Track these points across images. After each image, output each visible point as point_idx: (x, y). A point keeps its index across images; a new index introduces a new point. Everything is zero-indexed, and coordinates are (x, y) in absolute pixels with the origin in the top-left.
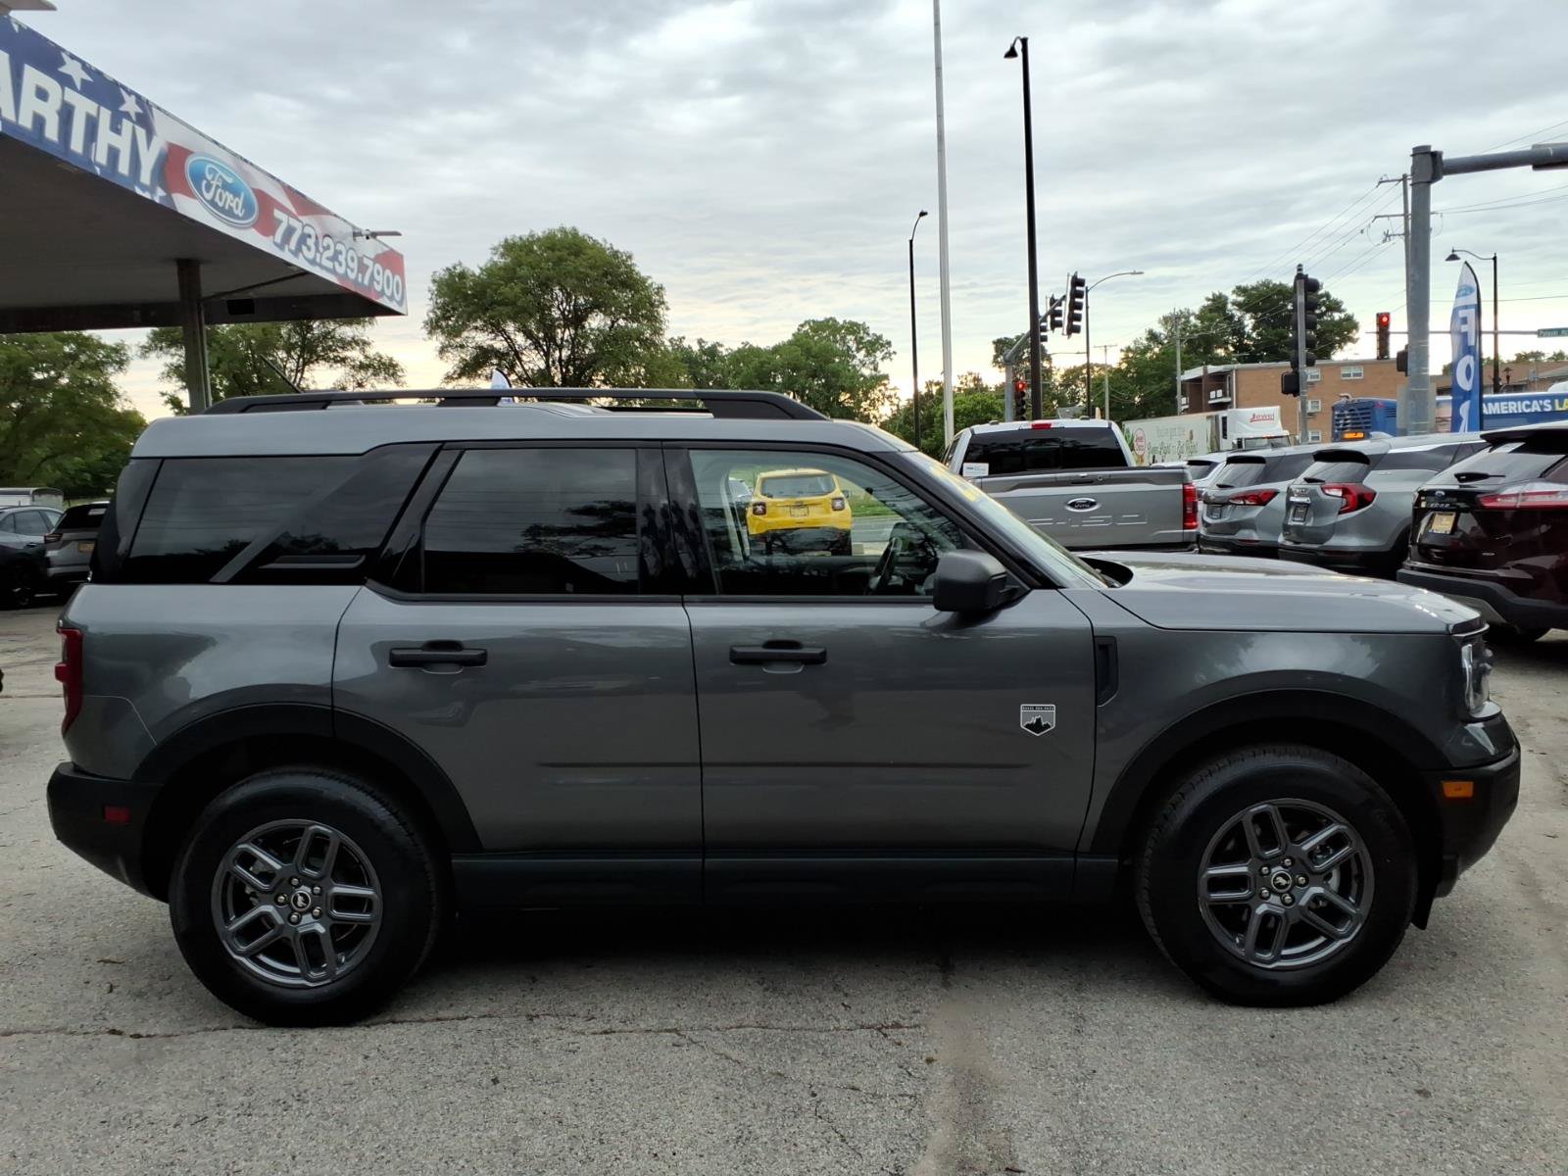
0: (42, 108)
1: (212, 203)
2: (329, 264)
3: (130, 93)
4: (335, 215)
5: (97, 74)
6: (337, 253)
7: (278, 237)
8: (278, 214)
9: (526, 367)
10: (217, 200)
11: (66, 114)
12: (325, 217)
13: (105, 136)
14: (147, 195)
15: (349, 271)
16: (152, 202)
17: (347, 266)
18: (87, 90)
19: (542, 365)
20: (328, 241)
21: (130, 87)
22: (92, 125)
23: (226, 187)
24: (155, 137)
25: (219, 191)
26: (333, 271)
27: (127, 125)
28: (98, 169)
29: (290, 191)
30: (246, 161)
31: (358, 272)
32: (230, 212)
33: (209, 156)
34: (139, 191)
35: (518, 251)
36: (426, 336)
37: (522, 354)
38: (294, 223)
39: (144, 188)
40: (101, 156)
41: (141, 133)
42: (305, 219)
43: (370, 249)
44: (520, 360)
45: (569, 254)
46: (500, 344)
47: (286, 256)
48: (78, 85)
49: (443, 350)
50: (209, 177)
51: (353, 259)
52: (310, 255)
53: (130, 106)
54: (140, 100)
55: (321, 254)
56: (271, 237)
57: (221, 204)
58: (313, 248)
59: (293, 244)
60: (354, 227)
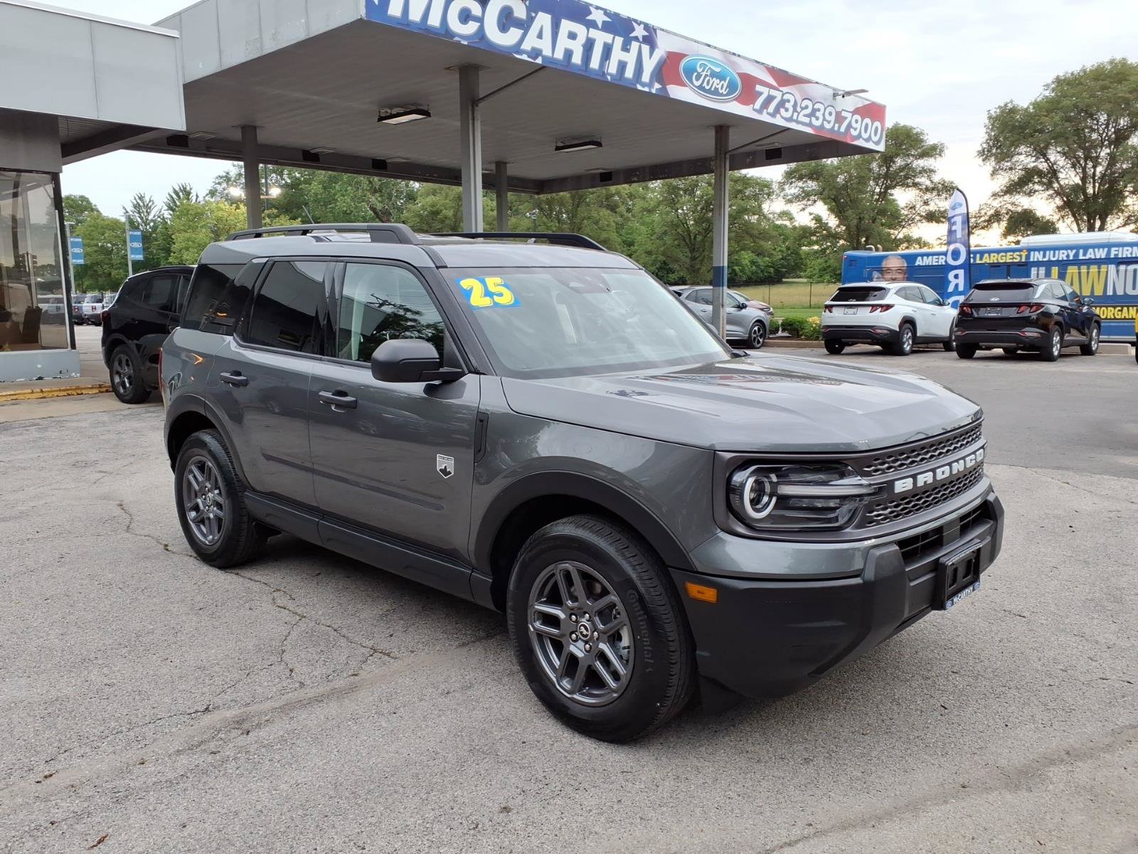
0: (571, 44)
1: (701, 87)
2: (807, 120)
3: (639, 23)
4: (817, 83)
5: (615, 16)
6: (814, 111)
7: (758, 104)
8: (759, 88)
9: (1062, 183)
10: (705, 84)
11: (589, 46)
12: (806, 86)
13: (617, 54)
14: (646, 89)
15: (825, 123)
16: (650, 93)
17: (824, 119)
18: (606, 27)
19: (1078, 180)
20: (806, 102)
21: (639, 19)
22: (607, 50)
23: (714, 75)
24: (657, 50)
25: (708, 78)
26: (810, 125)
27: (635, 45)
28: (609, 77)
29: (773, 71)
30: (734, 54)
31: (835, 122)
32: (716, 92)
33: (698, 55)
34: (639, 87)
35: (1066, 85)
36: (982, 163)
37: (1059, 172)
38: (773, 92)
39: (644, 85)
40: (612, 68)
41: (646, 48)
42: (785, 89)
43: (850, 104)
44: (1057, 179)
45: (1111, 82)
46: (1043, 166)
47: (765, 117)
48: (600, 25)
49: (994, 173)
50: (699, 70)
51: (830, 114)
52: (788, 115)
53: (639, 32)
54: (647, 27)
55: (799, 113)
56: (752, 105)
57: (707, 88)
58: (791, 109)
59: (771, 108)
60: (834, 89)
